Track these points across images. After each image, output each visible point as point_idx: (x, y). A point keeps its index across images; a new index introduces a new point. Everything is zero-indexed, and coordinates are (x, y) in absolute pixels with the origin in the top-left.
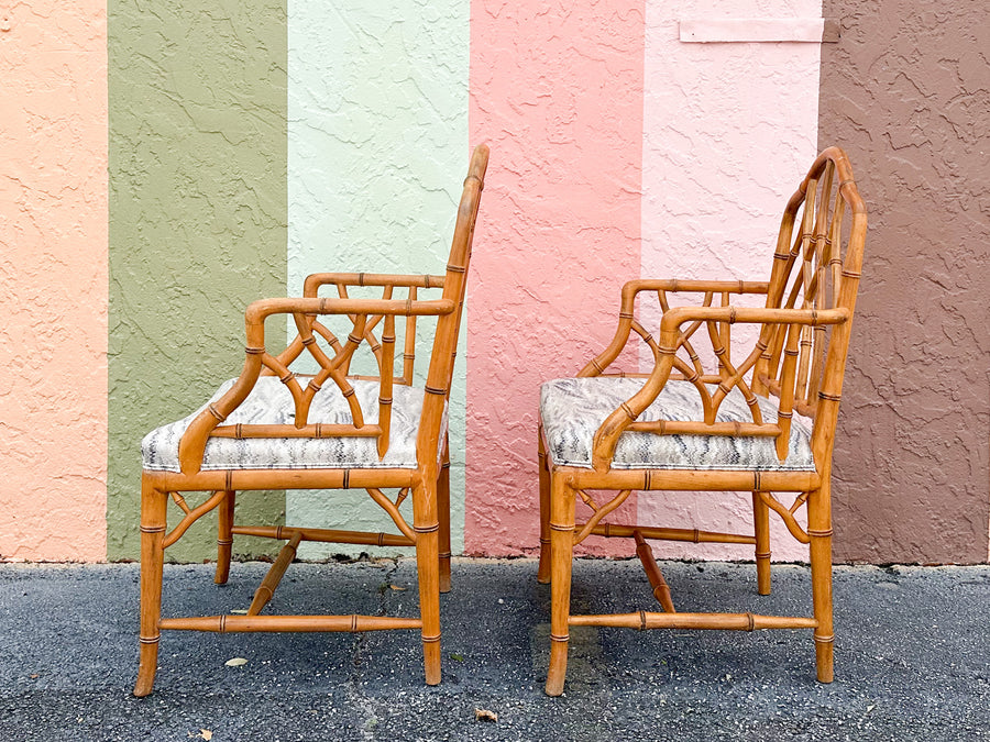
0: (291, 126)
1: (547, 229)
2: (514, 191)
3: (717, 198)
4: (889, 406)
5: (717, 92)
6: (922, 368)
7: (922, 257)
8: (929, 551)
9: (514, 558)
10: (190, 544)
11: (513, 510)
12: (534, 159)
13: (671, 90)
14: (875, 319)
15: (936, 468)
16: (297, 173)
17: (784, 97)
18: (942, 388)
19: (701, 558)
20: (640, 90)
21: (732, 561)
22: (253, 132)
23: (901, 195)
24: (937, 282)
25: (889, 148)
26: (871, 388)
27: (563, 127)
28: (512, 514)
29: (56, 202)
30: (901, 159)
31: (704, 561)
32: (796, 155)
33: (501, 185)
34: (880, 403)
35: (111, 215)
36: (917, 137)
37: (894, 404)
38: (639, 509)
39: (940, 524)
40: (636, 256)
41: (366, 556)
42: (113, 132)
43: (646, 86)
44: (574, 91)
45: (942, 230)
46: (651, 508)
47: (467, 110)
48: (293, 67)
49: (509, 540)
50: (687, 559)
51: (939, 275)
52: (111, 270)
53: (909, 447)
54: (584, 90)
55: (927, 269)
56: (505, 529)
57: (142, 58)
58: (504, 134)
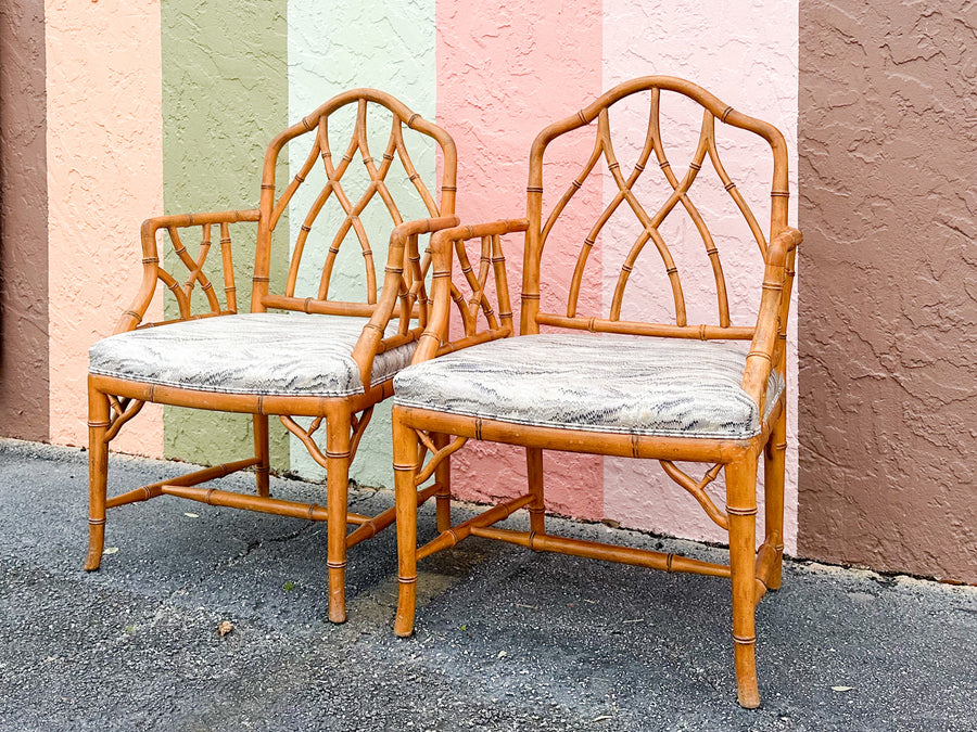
0: (290, 70)
1: (509, 164)
2: (478, 126)
3: (682, 129)
4: (895, 379)
5: (681, 9)
6: (939, 335)
7: (933, 196)
8: (948, 566)
9: (482, 504)
10: (220, 452)
11: (481, 455)
12: (496, 92)
13: (631, 11)
14: (874, 272)
15: (958, 462)
16: (296, 114)
17: (757, 10)
18: (964, 362)
19: (672, 534)
20: (599, 13)
21: (705, 543)
22: (262, 77)
23: (906, 119)
24: (956, 228)
25: (890, 63)
26: (871, 355)
27: (523, 57)
28: (480, 458)
29: (129, 144)
30: (904, 76)
31: (674, 538)
32: (774, 76)
33: (464, 120)
34: (884, 375)
35: (165, 155)
36: (926, 48)
37: (901, 378)
38: (605, 470)
39: (964, 533)
40: (597, 193)
41: (354, 482)
42: (166, 83)
43: (605, 9)
44: (532, 19)
45: (962, 162)
46: (618, 470)
47: (434, 45)
48: (291, 16)
49: (478, 486)
50: (657, 533)
51: (957, 220)
52: (165, 202)
53: (921, 432)
54: (543, 18)
55: (942, 212)
56: (474, 473)
57: (184, 17)
58: (468, 68)
